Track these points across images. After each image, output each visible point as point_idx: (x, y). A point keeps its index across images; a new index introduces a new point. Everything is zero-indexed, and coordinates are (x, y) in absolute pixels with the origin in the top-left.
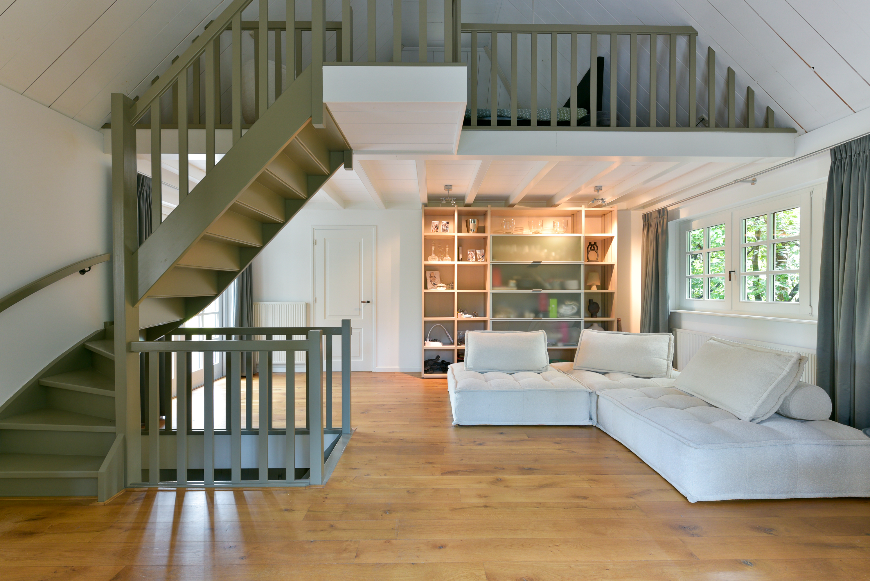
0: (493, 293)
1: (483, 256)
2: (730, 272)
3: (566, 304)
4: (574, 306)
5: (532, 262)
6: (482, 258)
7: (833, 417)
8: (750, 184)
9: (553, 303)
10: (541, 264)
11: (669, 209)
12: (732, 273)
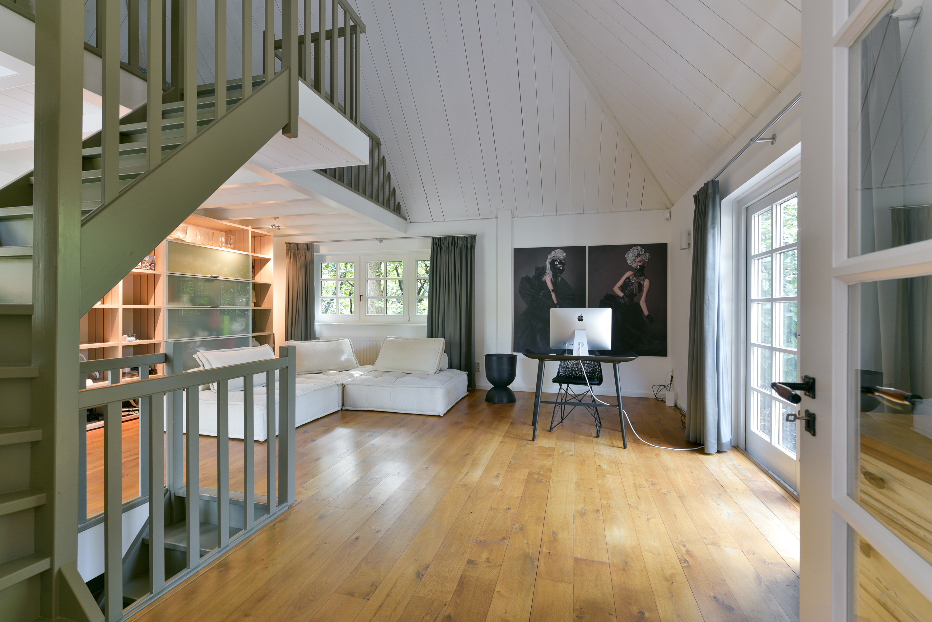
0: (168, 310)
1: (153, 264)
2: (361, 295)
3: (238, 320)
4: (243, 323)
5: (210, 276)
6: (150, 266)
7: (451, 366)
8: (378, 242)
9: (226, 318)
10: (218, 279)
11: (314, 244)
12: (361, 296)
